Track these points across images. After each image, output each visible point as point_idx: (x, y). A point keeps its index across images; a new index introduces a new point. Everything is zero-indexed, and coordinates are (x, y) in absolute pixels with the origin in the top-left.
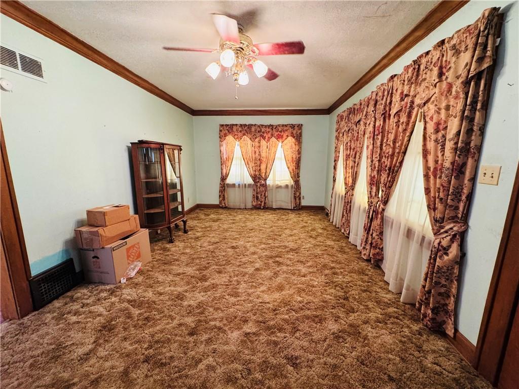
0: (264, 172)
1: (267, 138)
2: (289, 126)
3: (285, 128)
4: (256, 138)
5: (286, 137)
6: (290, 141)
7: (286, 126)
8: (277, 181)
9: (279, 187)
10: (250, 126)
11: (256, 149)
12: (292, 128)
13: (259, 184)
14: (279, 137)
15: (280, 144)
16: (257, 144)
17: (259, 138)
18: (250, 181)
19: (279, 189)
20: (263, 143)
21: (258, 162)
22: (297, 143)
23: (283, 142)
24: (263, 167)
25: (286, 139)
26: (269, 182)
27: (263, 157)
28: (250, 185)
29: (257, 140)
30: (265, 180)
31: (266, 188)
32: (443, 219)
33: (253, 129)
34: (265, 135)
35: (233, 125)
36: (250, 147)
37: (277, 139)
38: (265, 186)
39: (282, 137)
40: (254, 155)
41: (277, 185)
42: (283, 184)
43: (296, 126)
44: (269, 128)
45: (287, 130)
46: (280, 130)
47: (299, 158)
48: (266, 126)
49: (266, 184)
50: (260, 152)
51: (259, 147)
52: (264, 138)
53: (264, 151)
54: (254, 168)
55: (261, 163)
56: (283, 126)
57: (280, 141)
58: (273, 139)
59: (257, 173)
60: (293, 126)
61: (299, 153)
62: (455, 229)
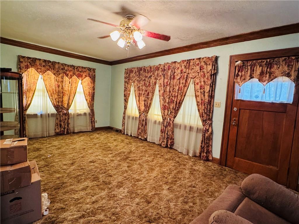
0: (67, 103)
1: (69, 75)
2: (87, 68)
3: (84, 70)
4: (60, 74)
5: (85, 77)
6: (88, 80)
7: (85, 68)
8: (78, 110)
9: (79, 115)
10: (54, 63)
11: (59, 84)
12: (89, 71)
13: (61, 114)
14: (79, 76)
15: (80, 81)
16: (60, 79)
17: (62, 74)
18: (53, 111)
19: (79, 117)
20: (66, 79)
21: (62, 95)
22: (92, 82)
23: (82, 80)
24: (66, 99)
25: (85, 78)
26: (71, 111)
27: (65, 91)
28: (53, 115)
29: (60, 76)
30: (68, 109)
31: (69, 116)
32: (206, 120)
33: (57, 66)
34: (68, 72)
35: (36, 59)
36: (53, 81)
37: (78, 77)
38: (67, 114)
39: (82, 76)
40: (57, 88)
41: (78, 113)
42: (82, 112)
43: (92, 70)
44: (71, 68)
45: (85, 72)
46: (80, 70)
47: (94, 93)
48: (68, 66)
49: (68, 113)
50: (63, 86)
51: (62, 82)
52: (67, 75)
53: (66, 86)
54: (57, 100)
55: (63, 95)
56: (82, 67)
57: (81, 79)
58: (75, 77)
59: (60, 104)
60: (90, 69)
61: (94, 90)
62: (210, 122)
